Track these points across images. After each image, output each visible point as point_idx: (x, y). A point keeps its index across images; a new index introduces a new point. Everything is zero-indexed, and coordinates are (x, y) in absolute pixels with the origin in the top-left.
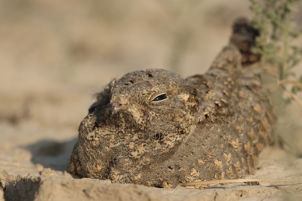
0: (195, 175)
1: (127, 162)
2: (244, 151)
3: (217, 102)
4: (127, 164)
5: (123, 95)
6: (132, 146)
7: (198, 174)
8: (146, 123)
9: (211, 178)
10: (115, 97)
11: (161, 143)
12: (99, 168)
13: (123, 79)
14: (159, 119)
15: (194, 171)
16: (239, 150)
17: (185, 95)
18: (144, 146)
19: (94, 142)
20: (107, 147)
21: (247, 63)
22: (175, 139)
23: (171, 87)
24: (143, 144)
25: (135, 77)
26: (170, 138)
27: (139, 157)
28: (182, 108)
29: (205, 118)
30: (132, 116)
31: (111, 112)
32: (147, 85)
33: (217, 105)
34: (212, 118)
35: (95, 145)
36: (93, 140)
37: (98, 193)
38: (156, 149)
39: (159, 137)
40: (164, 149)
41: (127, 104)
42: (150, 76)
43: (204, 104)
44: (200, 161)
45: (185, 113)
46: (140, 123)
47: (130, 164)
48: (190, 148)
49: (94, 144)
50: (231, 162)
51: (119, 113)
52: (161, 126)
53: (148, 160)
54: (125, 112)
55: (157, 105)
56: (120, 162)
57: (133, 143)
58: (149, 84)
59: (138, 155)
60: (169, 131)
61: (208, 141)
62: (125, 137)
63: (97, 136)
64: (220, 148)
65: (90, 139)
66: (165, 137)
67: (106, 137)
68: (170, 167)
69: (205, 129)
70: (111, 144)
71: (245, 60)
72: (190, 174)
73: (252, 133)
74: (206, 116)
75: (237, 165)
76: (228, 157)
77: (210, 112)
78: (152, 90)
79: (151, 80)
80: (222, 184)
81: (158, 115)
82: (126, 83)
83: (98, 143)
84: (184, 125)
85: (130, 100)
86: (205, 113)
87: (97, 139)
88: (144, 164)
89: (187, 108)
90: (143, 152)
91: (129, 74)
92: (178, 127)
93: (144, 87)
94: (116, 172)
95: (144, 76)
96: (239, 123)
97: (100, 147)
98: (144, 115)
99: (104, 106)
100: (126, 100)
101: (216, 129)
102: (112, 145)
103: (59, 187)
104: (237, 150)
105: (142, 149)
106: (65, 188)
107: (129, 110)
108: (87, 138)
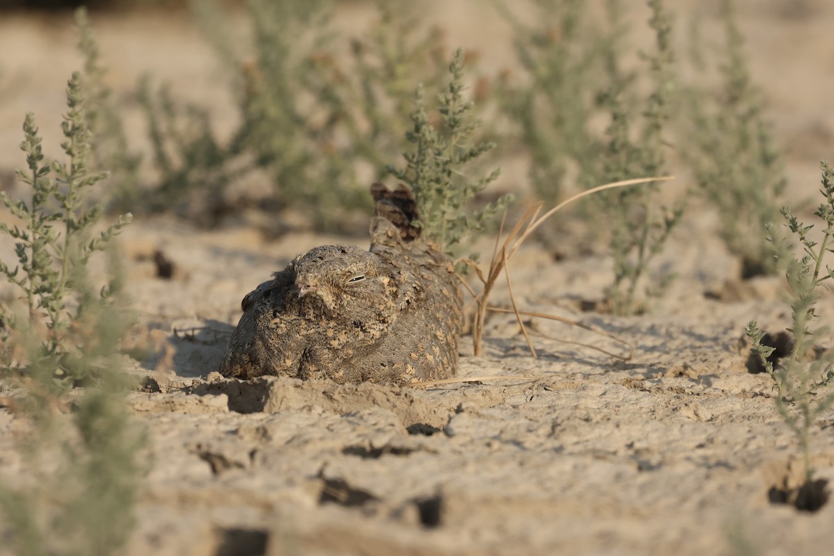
0: (410, 373)
1: (326, 355)
2: (448, 344)
3: (414, 285)
4: (327, 356)
5: (311, 275)
6: (330, 333)
7: (413, 371)
8: (339, 309)
9: (426, 378)
10: (300, 276)
11: (364, 331)
12: (289, 363)
13: (308, 255)
14: (355, 304)
15: (409, 367)
16: (444, 342)
17: (385, 277)
18: (345, 333)
19: (280, 329)
20: (298, 335)
22: (378, 327)
23: (369, 267)
24: (344, 331)
25: (324, 253)
26: (373, 326)
27: (340, 347)
28: (382, 293)
29: (407, 304)
30: (322, 301)
31: (296, 295)
32: (341, 263)
33: (415, 288)
34: (414, 304)
35: (281, 333)
36: (278, 327)
38: (360, 338)
39: (358, 324)
40: (368, 339)
41: (316, 285)
42: (343, 251)
43: (403, 287)
44: (413, 355)
45: (386, 299)
46: (332, 308)
47: (330, 356)
48: (400, 338)
49: (280, 332)
50: (440, 358)
51: (306, 296)
52: (357, 312)
53: (350, 352)
54: (313, 295)
55: (352, 287)
56: (317, 354)
57: (332, 330)
58: (342, 261)
59: (339, 344)
60: (369, 317)
61: (415, 329)
62: (320, 323)
63: (283, 321)
64: (427, 339)
65: (274, 326)
66: (367, 324)
67: (294, 322)
68: (382, 364)
69: (409, 316)
70: (302, 330)
72: (405, 371)
73: (450, 322)
74: (408, 301)
75: (445, 361)
76: (437, 350)
77: (411, 298)
78: (347, 269)
79: (345, 258)
80: (436, 385)
81: (354, 298)
82: (314, 260)
83: (285, 330)
84: (385, 314)
85: (320, 280)
86: (407, 298)
87: (283, 325)
88: (344, 357)
89: (387, 293)
90: (345, 341)
91: (315, 248)
92: (379, 315)
93: (337, 266)
94: (313, 368)
95: (336, 252)
96: (437, 310)
97: (288, 335)
98: (337, 299)
99: (286, 288)
100: (316, 281)
101: (420, 315)
102: (304, 332)
104: (442, 343)
105: (343, 338)
107: (319, 293)
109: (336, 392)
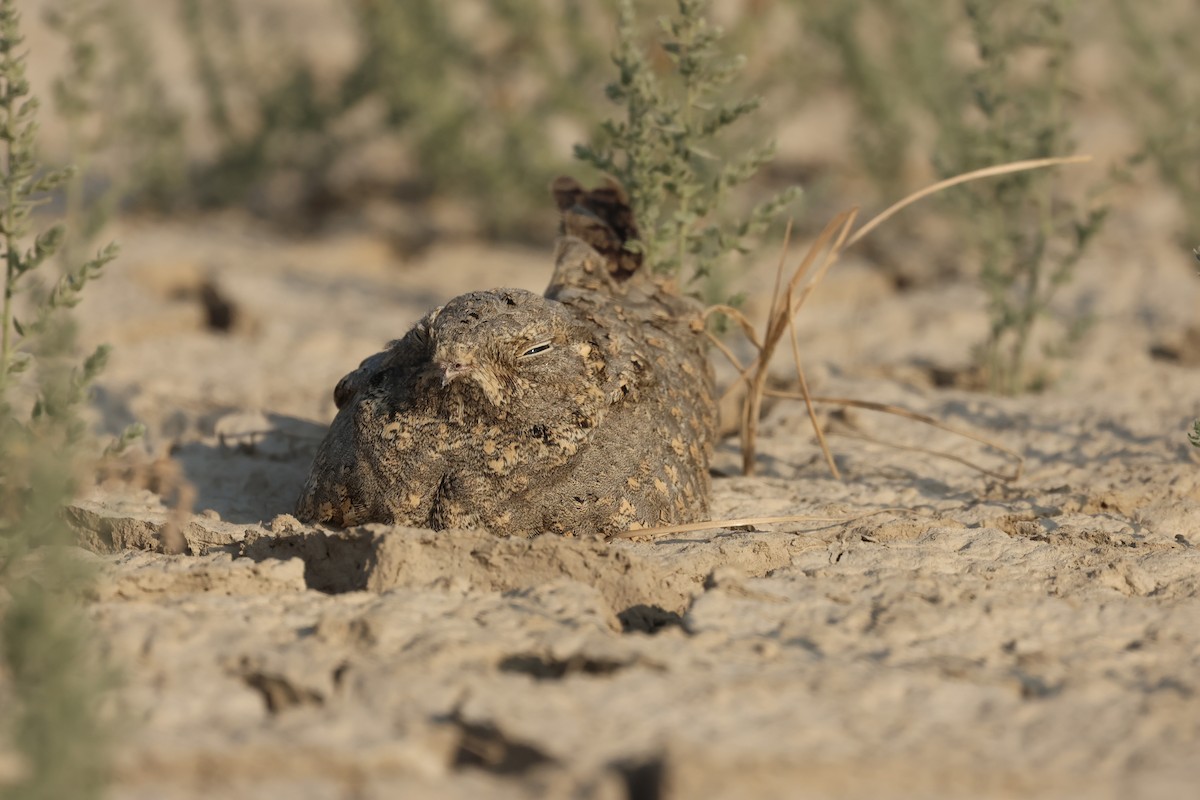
0: (627, 513)
1: (480, 485)
3: (634, 359)
4: (482, 488)
5: (462, 345)
6: (490, 448)
7: (632, 510)
8: (510, 405)
9: (655, 521)
10: (443, 348)
11: (549, 443)
12: (415, 500)
13: (451, 308)
14: (537, 394)
15: (625, 503)
16: (685, 458)
17: (582, 344)
18: (516, 448)
19: (401, 442)
20: (433, 452)
21: (620, 274)
22: (574, 435)
23: (555, 328)
24: (513, 445)
25: (477, 306)
26: (565, 434)
27: (506, 473)
28: (582, 373)
29: (622, 393)
30: (481, 390)
31: (438, 380)
32: (510, 322)
33: (635, 363)
34: (635, 393)
35: (403, 448)
36: (397, 438)
38: (541, 455)
39: (540, 432)
40: (555, 456)
41: (472, 364)
42: (510, 302)
43: (615, 363)
44: (632, 481)
45: (587, 384)
46: (498, 404)
47: (487, 489)
48: (608, 453)
49: (401, 446)
50: (679, 485)
51: (454, 382)
52: (541, 410)
53: (524, 480)
54: (466, 381)
55: (529, 363)
56: (465, 484)
57: (493, 443)
58: (513, 322)
59: (505, 468)
62: (473, 430)
63: (406, 428)
64: (656, 454)
65: (391, 436)
66: (555, 431)
67: (427, 428)
68: (577, 499)
69: (625, 414)
70: (440, 442)
72: (618, 510)
73: (695, 421)
74: (624, 388)
75: (688, 490)
76: (673, 472)
77: (630, 382)
78: (520, 333)
79: (516, 313)
80: (673, 534)
81: (534, 385)
82: (463, 318)
83: (410, 443)
84: (587, 410)
85: (477, 354)
86: (622, 383)
87: (406, 435)
88: (514, 490)
89: (590, 373)
90: (515, 462)
92: (577, 413)
93: (505, 329)
94: (456, 509)
95: (498, 304)
96: (673, 401)
97: (415, 451)
98: (507, 386)
100: (470, 355)
102: (442, 446)
104: (682, 459)
105: (511, 456)
107: (476, 377)
108: (383, 436)
109: (495, 552)
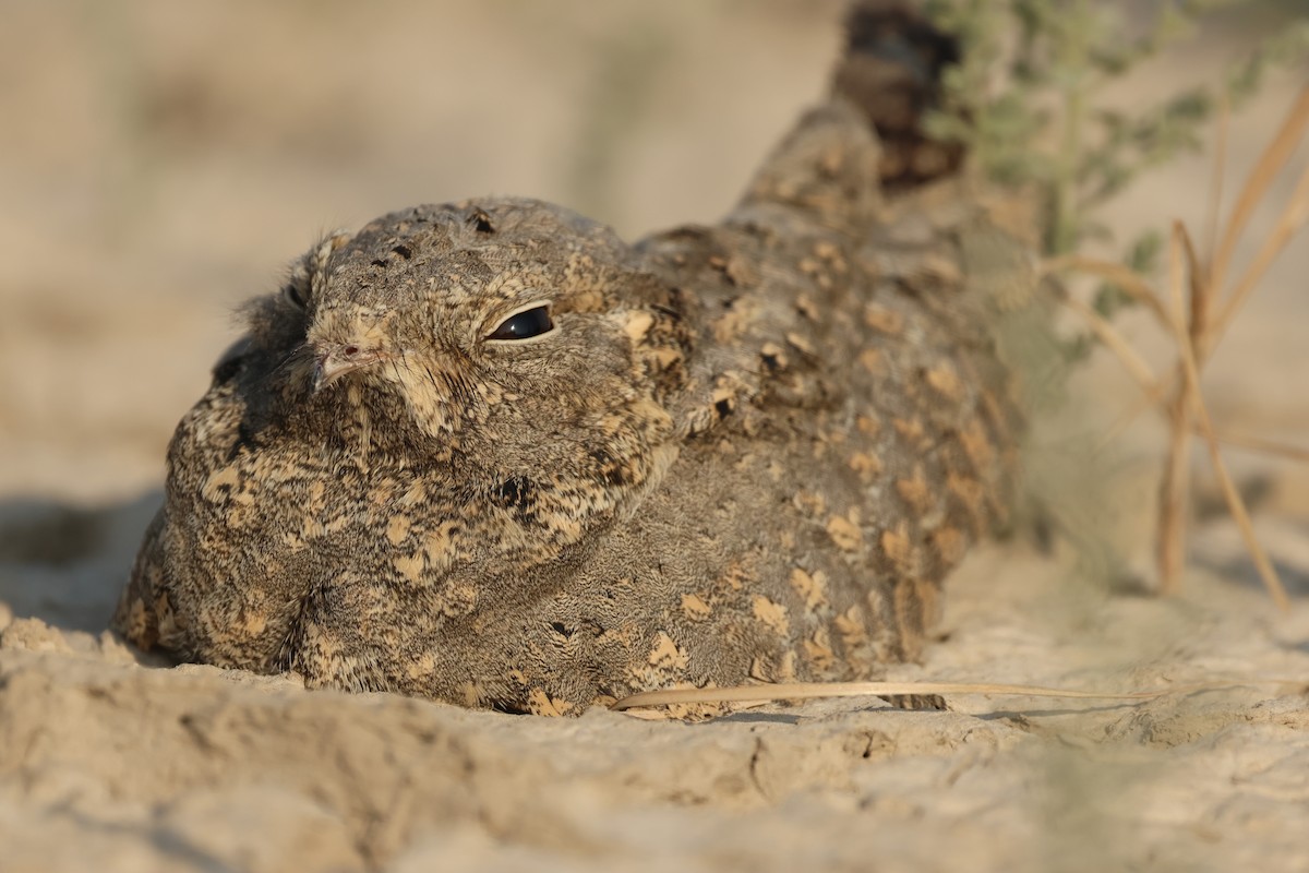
0: (666, 663)
1: (376, 602)
2: (882, 562)
3: (769, 350)
4: (378, 609)
5: (364, 310)
6: (397, 532)
7: (680, 660)
8: (459, 433)
9: (738, 676)
10: (328, 315)
11: (527, 521)
12: (256, 625)
13: (365, 240)
14: (517, 415)
15: (665, 644)
16: (861, 557)
17: (633, 314)
18: (452, 532)
19: (236, 513)
20: (292, 538)
21: (902, 181)
22: (585, 504)
23: (573, 279)
24: (447, 525)
25: (416, 232)
26: (565, 502)
27: (429, 582)
28: (619, 372)
29: (715, 414)
30: (402, 400)
31: (308, 381)
32: (470, 267)
33: (770, 361)
34: (749, 418)
35: (237, 524)
36: (229, 503)
37: (249, 731)
38: (504, 546)
39: (516, 493)
40: (537, 546)
41: (380, 348)
42: (484, 228)
43: (715, 356)
44: (692, 603)
45: (630, 393)
46: (434, 432)
47: (389, 609)
48: (648, 544)
49: (234, 521)
50: (823, 611)
51: (343, 385)
52: (525, 447)
53: (470, 593)
54: (372, 381)
55: (510, 357)
56: (347, 600)
57: (404, 521)
58: (476, 265)
59: (427, 572)
60: (561, 468)
61: (726, 518)
62: (370, 494)
63: (248, 485)
64: (776, 547)
65: (218, 497)
66: (543, 495)
67: (287, 490)
68: (559, 627)
69: (714, 466)
70: (308, 520)
71: (893, 167)
72: (645, 658)
73: (917, 485)
74: (722, 407)
75: (852, 620)
76: (815, 585)
77: (739, 392)
78: (491, 288)
79: (487, 248)
80: (785, 703)
81: (513, 397)
82: (380, 257)
83: (251, 516)
84: (623, 447)
85: (392, 329)
86: (719, 396)
87: (246, 498)
88: (449, 613)
89: (639, 371)
90: (447, 562)
91: (391, 217)
92: (601, 455)
93: (456, 277)
94: (329, 646)
95: (457, 230)
96: (861, 439)
97: (259, 533)
98: (455, 396)
99: (280, 355)
100: (377, 331)
101: (765, 464)
102: (312, 529)
103: (76, 700)
104: (850, 558)
105: (441, 548)
106: (102, 706)
107: (390, 374)
108: (205, 493)
